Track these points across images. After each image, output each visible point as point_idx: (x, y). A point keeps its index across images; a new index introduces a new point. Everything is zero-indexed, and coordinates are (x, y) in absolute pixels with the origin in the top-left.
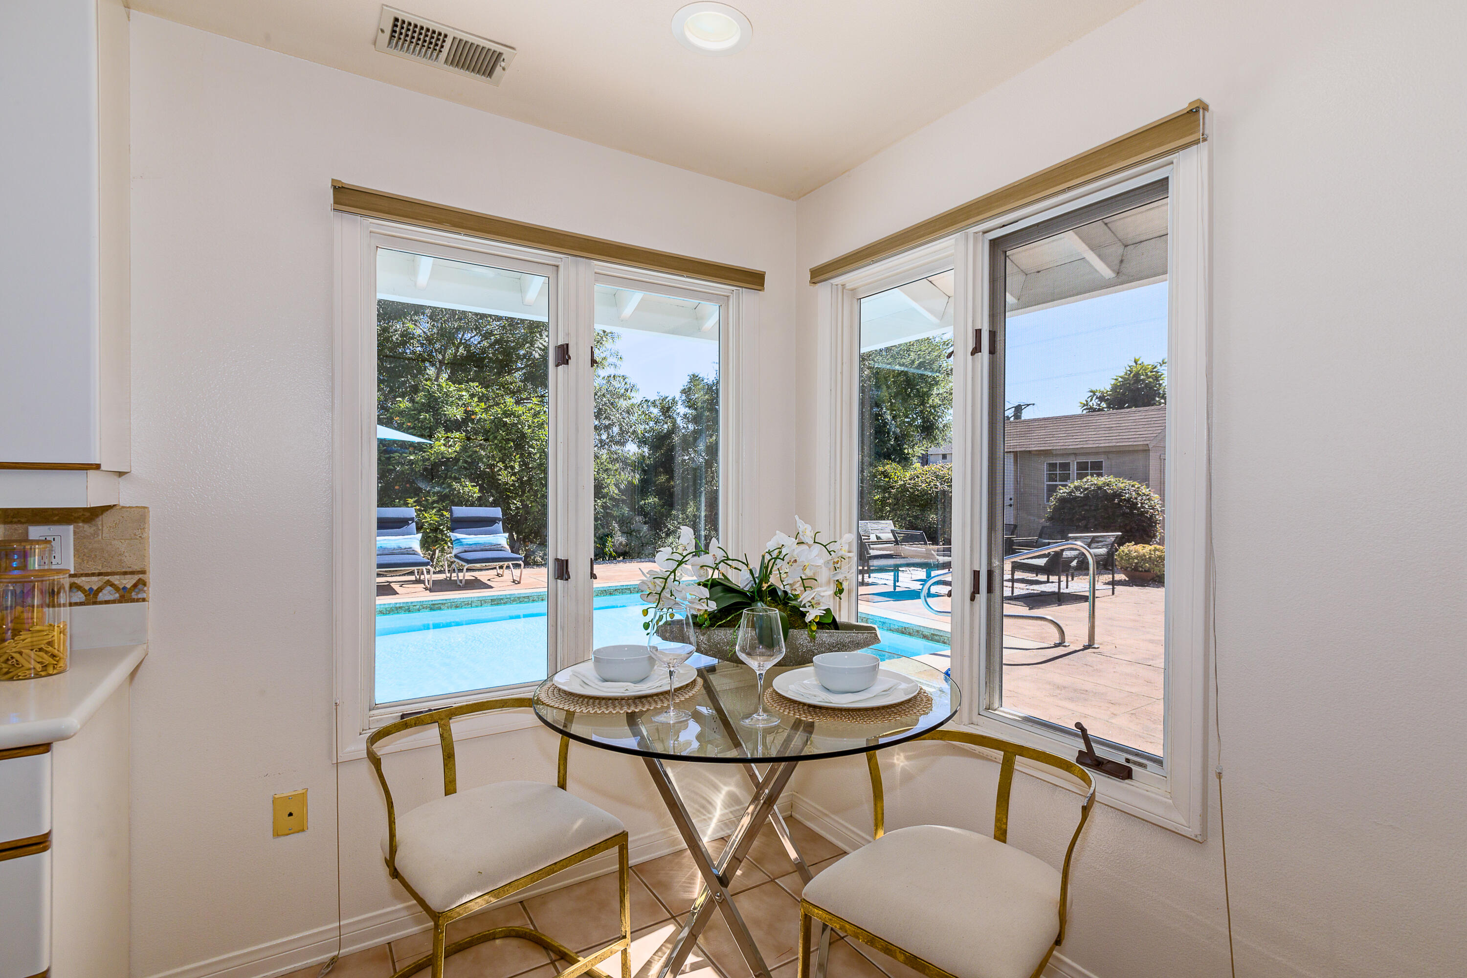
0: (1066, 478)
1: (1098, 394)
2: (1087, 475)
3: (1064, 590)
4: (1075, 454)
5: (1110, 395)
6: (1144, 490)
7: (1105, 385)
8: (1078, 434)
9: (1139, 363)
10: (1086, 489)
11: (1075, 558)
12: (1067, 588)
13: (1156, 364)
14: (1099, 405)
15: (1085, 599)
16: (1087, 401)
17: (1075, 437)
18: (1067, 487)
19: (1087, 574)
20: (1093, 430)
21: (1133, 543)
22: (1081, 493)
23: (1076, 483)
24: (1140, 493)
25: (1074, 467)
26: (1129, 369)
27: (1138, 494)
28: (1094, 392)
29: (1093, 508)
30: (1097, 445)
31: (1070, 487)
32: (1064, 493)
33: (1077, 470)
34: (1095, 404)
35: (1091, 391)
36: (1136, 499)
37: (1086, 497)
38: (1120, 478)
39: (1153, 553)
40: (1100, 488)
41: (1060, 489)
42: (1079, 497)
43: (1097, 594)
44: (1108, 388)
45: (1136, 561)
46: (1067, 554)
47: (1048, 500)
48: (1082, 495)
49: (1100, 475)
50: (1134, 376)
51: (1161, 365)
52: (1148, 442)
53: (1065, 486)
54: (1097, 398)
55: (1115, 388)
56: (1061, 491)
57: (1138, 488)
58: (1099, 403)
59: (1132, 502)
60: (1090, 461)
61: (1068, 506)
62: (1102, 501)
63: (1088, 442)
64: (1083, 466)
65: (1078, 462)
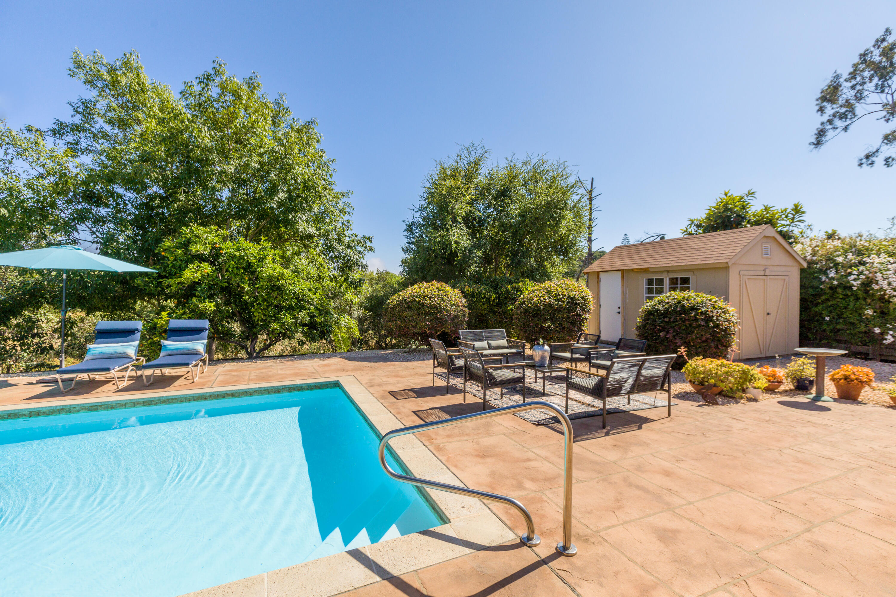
0: (660, 291)
1: (696, 222)
4: (668, 272)
5: (704, 223)
6: (721, 303)
7: (701, 215)
8: (672, 254)
9: (728, 195)
10: (668, 303)
13: (743, 195)
14: (696, 231)
16: (687, 229)
17: (669, 257)
21: (701, 357)
22: (663, 307)
23: (664, 297)
24: (716, 307)
25: (667, 284)
26: (720, 200)
27: (714, 307)
28: (692, 221)
29: (672, 320)
30: (685, 264)
31: (657, 301)
32: (651, 305)
33: (670, 285)
34: (693, 230)
35: (690, 220)
36: (712, 312)
37: (667, 310)
38: (699, 292)
39: (719, 368)
40: (680, 302)
41: (649, 302)
42: (661, 310)
44: (704, 216)
45: (702, 376)
48: (664, 309)
50: (723, 206)
51: (747, 196)
52: (727, 261)
53: (654, 299)
54: (695, 225)
55: (708, 218)
56: (648, 304)
57: (715, 302)
58: (696, 229)
59: (708, 314)
60: (679, 277)
61: (652, 317)
62: (681, 314)
63: (678, 261)
64: (674, 282)
65: (670, 278)
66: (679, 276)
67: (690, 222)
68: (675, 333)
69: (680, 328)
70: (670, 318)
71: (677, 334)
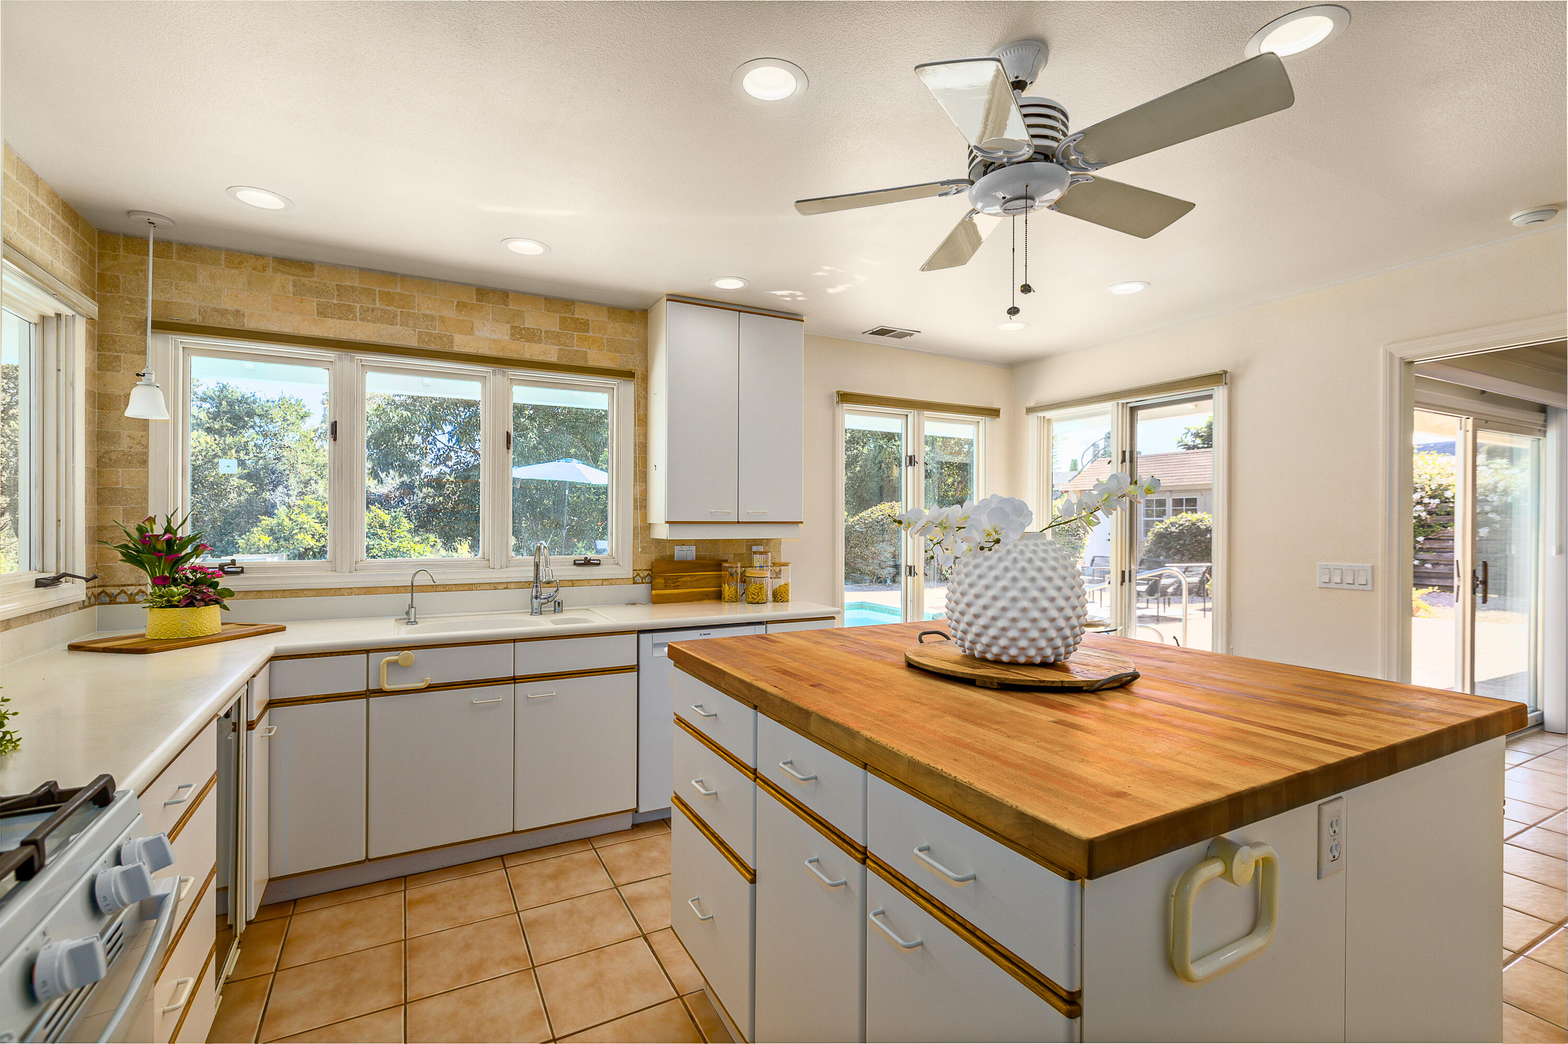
0: (1162, 514)
1: (1190, 433)
2: (1181, 511)
3: (1161, 614)
4: (1171, 491)
5: (1204, 431)
7: (1200, 422)
8: (1173, 472)
10: (1181, 525)
11: (1172, 584)
12: (1164, 612)
14: (1194, 442)
15: (1180, 620)
16: (1182, 439)
17: (1170, 475)
18: (1164, 523)
19: (1181, 602)
20: (1188, 468)
22: (1176, 529)
23: (1173, 519)
25: (1169, 507)
28: (1189, 430)
29: (1187, 542)
30: (1190, 483)
31: (1166, 523)
32: (1161, 528)
33: (1172, 507)
34: (1190, 441)
37: (1181, 531)
40: (1194, 524)
41: (1157, 525)
42: (1174, 532)
43: (1188, 617)
44: (1203, 424)
46: (1164, 581)
47: (1146, 535)
48: (1177, 531)
49: (1195, 511)
53: (1161, 521)
54: (1191, 436)
56: (1158, 527)
58: (1194, 439)
60: (1184, 498)
61: (1165, 540)
62: (1196, 536)
63: (1183, 480)
64: (1178, 503)
65: (1173, 499)
66: (1184, 496)
67: (1186, 431)
68: (1190, 556)
69: (1196, 550)
70: (1185, 540)
71: (1193, 557)
